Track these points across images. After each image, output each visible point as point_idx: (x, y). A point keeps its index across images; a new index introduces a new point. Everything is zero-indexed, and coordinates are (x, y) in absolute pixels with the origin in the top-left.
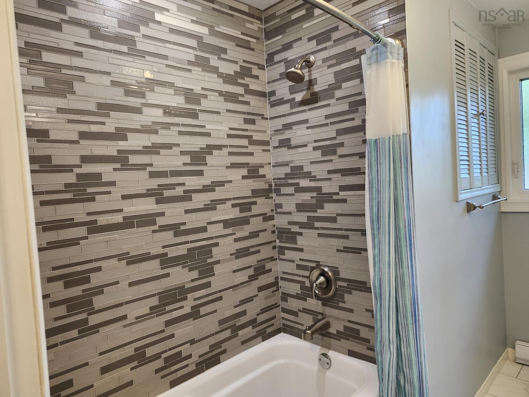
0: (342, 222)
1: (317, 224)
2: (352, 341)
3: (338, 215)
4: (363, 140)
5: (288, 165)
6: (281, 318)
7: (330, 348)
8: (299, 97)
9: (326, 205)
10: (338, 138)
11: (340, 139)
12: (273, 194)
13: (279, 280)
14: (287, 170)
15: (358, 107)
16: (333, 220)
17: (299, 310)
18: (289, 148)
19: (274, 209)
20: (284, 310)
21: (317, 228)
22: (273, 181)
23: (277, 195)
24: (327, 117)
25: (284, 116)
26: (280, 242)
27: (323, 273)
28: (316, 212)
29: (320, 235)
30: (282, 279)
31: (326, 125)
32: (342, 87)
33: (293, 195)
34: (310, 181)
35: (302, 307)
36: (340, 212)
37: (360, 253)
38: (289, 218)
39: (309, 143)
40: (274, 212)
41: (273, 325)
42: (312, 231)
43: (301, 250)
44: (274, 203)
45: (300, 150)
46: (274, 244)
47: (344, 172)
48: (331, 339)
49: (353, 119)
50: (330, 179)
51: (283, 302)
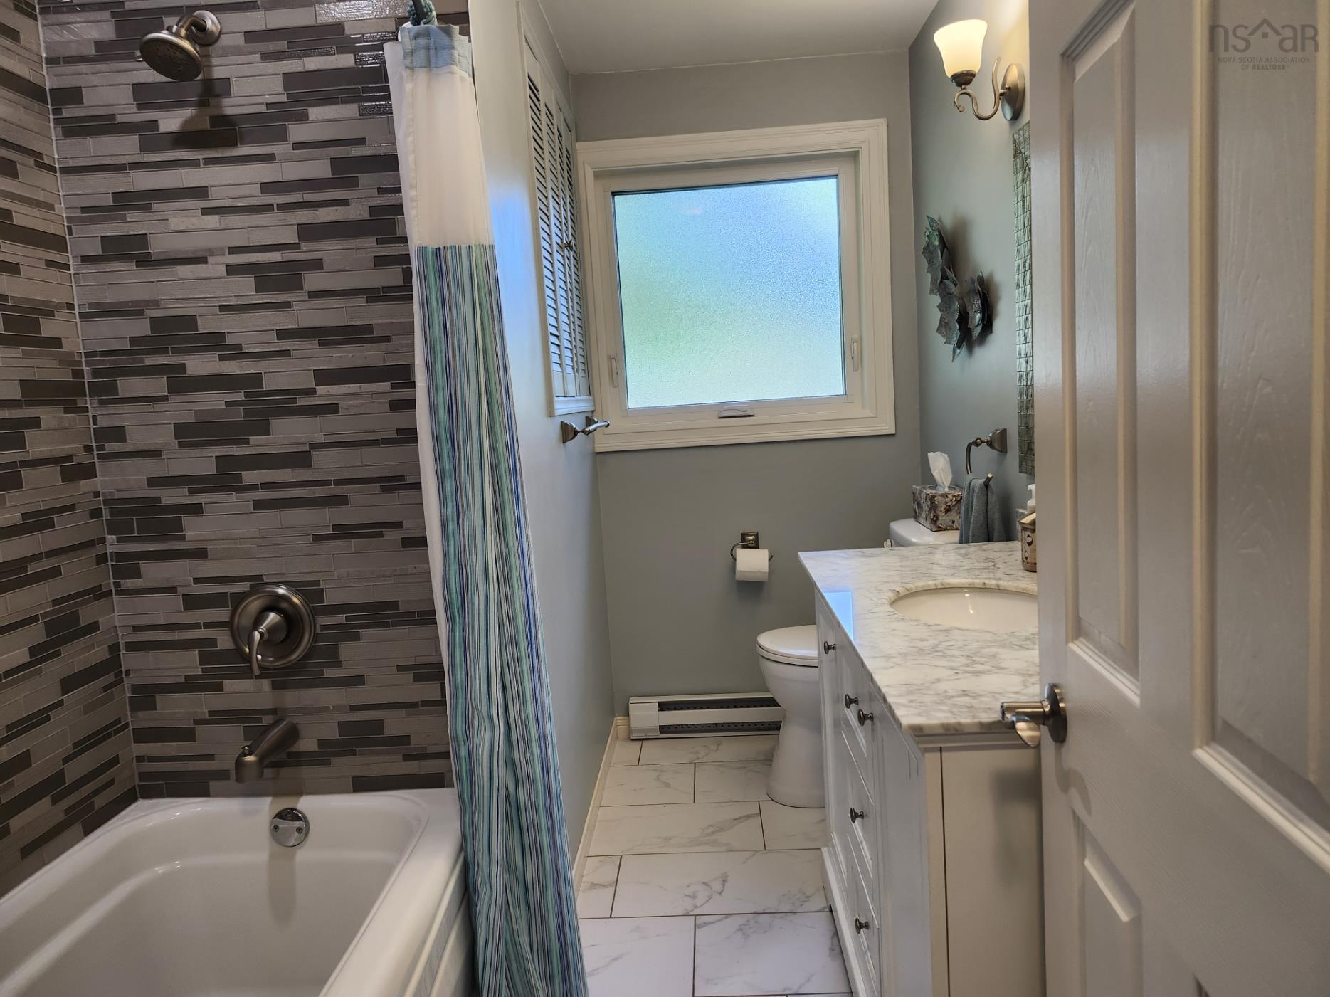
0: (327, 464)
1: (249, 477)
2: (362, 754)
3: (314, 445)
4: (375, 257)
5: (140, 312)
6: (135, 760)
7: (300, 793)
8: (171, 122)
9: (277, 423)
10: (304, 246)
11: (309, 251)
12: (88, 398)
13: (123, 651)
14: (141, 327)
15: (358, 175)
16: (301, 459)
17: (198, 722)
18: (139, 264)
19: (94, 445)
20: (143, 735)
21: (253, 487)
22: (86, 361)
23: (102, 402)
24: (267, 188)
25: (120, 167)
26: (119, 540)
27: (275, 604)
28: (247, 442)
29: (259, 505)
30: (132, 647)
31: (267, 208)
32: (310, 115)
33: (164, 399)
34: (222, 358)
35: (207, 711)
36: (319, 438)
37: (380, 535)
38: (152, 468)
39: (212, 252)
40: (95, 453)
41: (111, 782)
42: (233, 496)
43: (201, 554)
44: (92, 426)
45: (184, 271)
46: (98, 550)
47: (327, 336)
48: (304, 768)
49: (344, 202)
50: (286, 354)
51: (141, 714)
